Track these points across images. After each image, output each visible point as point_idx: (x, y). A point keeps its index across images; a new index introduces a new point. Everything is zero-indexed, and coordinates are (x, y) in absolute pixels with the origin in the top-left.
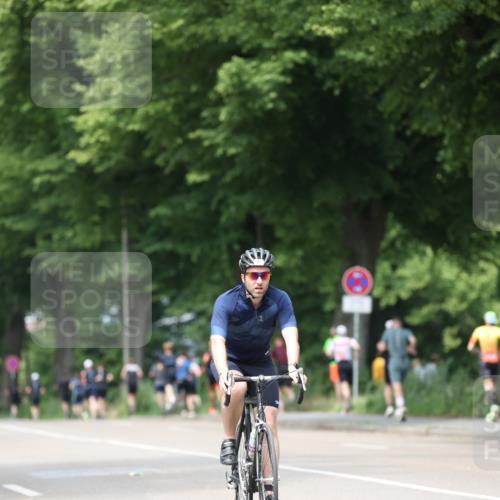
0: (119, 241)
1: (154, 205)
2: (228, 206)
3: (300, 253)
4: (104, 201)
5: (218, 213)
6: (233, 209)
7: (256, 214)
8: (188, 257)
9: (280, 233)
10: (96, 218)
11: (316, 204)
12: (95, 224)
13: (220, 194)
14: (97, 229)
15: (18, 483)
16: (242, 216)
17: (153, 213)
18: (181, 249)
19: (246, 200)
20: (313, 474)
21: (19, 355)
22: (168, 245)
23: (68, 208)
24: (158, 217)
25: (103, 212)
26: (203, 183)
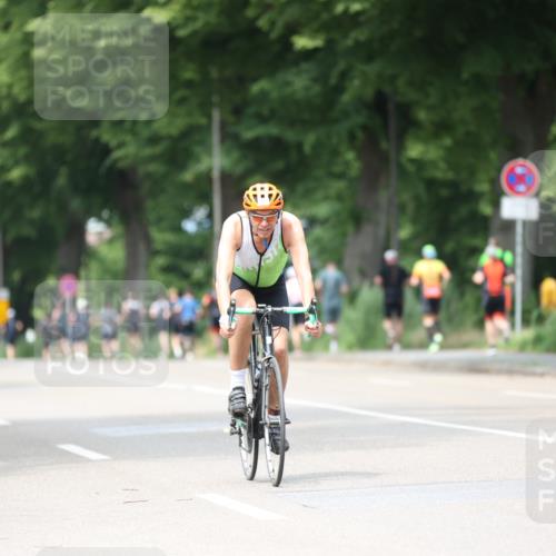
0: (208, 127)
1: (255, 80)
2: (351, 79)
3: (448, 141)
4: (189, 73)
5: (339, 89)
6: (356, 82)
7: (387, 89)
8: (299, 146)
11: (465, 75)
13: (342, 65)
15: (76, 443)
16: (369, 93)
17: (256, 88)
18: (290, 135)
19: (372, 69)
20: (464, 430)
21: (77, 276)
22: (272, 130)
24: (264, 94)
25: (189, 84)
26: (316, 50)
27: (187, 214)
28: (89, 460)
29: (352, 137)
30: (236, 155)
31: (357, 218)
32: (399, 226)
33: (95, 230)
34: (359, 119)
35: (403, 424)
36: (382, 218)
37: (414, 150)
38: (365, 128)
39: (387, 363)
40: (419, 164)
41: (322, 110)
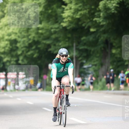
0: (73, 46)
1: (82, 37)
2: (101, 37)
3: (119, 50)
4: (69, 35)
5: (98, 39)
6: (102, 38)
7: (108, 40)
9: (114, 44)
10: (67, 40)
12: (67, 41)
13: (99, 34)
14: (67, 43)
15: (46, 108)
18: (89, 48)
22: (85, 47)
23: (60, 37)
24: (84, 40)
25: (69, 38)
29: (101, 49)
31: (102, 65)
34: (102, 45)
36: (107, 65)
37: (114, 51)
39: (107, 93)
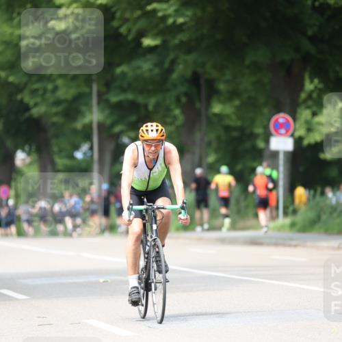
1: (119, 65)
2: (177, 64)
3: (237, 103)
5: (170, 70)
6: (181, 66)
7: (200, 70)
8: (146, 106)
9: (222, 87)
11: (247, 62)
15: (9, 289)
16: (189, 73)
17: (119, 70)
18: (141, 100)
19: (191, 58)
21: (9, 185)
22: (130, 96)
24: (124, 74)
26: (156, 47)
27: (77, 148)
28: (16, 299)
29: (178, 100)
30: (107, 112)
32: (207, 155)
33: (21, 157)
34: (183, 89)
35: (210, 277)
36: (197, 150)
37: (217, 108)
38: (186, 94)
39: (200, 239)
40: (220, 117)
41: (160, 84)
